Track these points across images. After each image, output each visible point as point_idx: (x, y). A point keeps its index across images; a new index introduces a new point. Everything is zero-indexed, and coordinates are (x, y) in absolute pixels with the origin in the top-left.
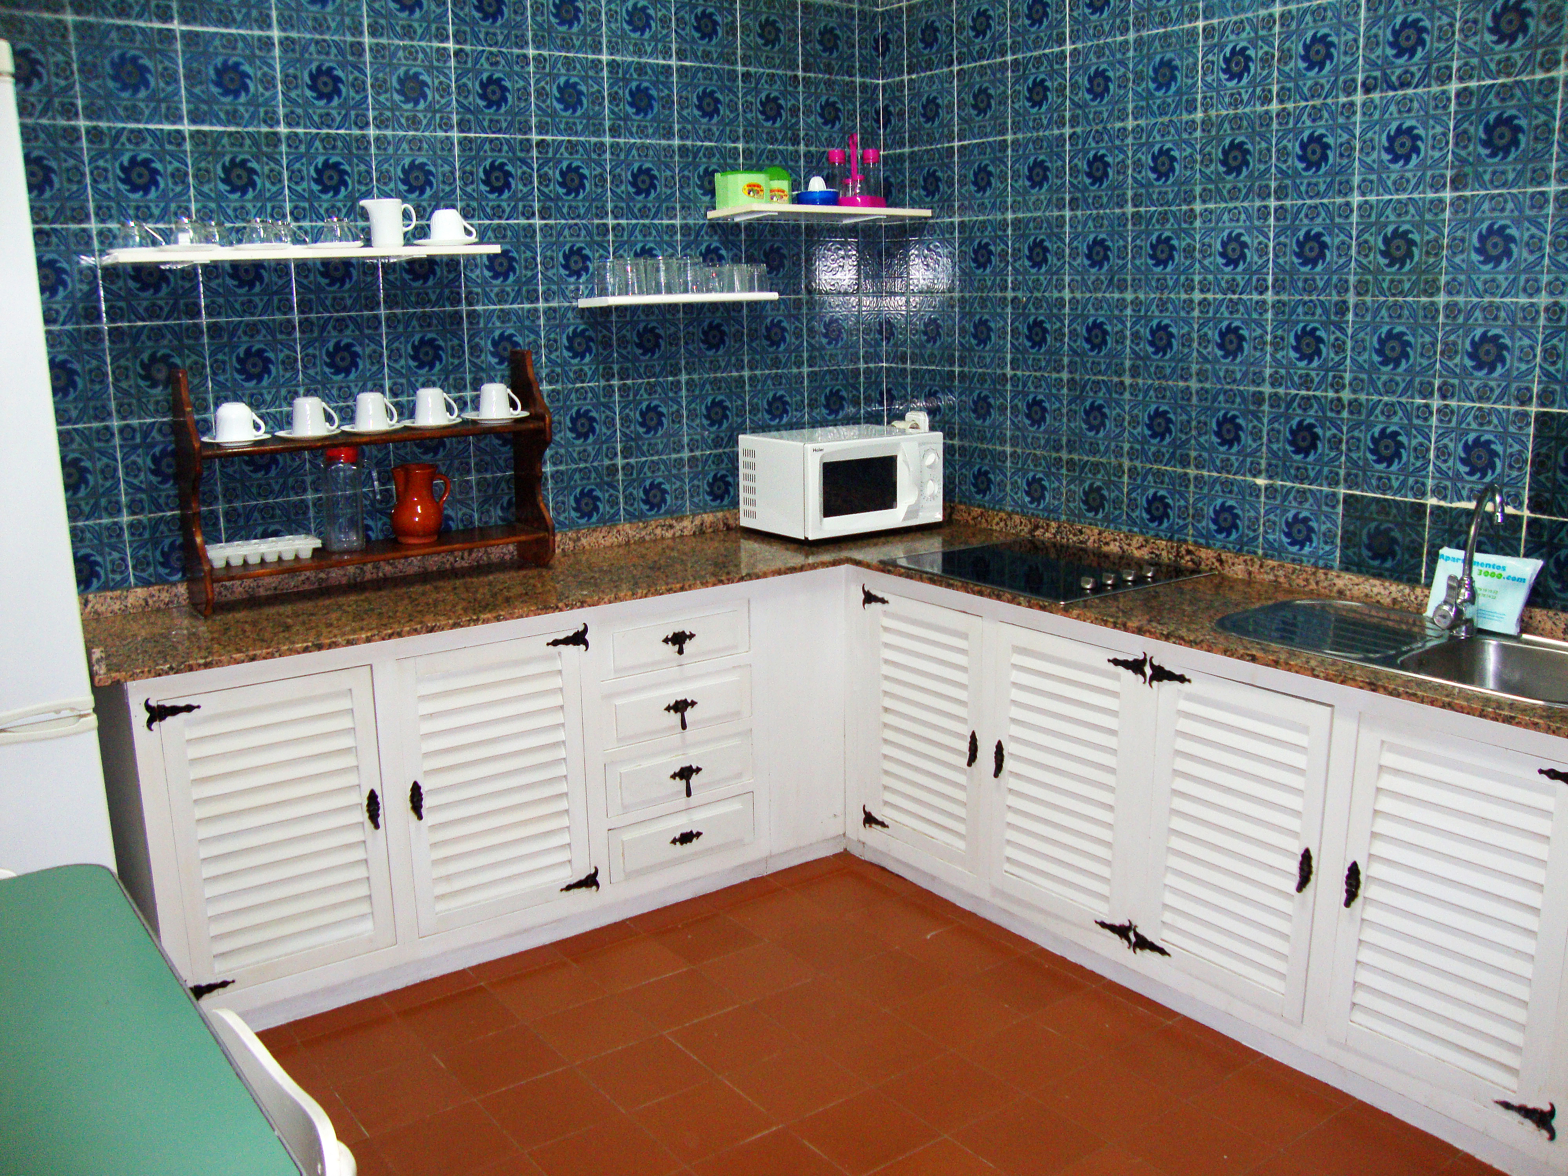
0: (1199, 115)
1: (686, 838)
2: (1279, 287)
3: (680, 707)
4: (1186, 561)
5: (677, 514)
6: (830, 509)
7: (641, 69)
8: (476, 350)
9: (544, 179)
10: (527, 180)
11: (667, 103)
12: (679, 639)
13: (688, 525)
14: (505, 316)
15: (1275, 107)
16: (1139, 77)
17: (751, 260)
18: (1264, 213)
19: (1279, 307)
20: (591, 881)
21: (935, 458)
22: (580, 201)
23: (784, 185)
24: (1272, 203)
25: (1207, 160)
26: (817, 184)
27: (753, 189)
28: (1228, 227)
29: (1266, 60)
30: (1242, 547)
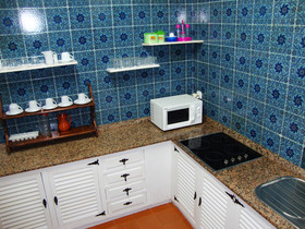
0: (272, 25)
1: (128, 203)
2: (291, 82)
3: (125, 176)
4: (259, 151)
5: (135, 118)
6: (170, 122)
7: (122, 8)
8: (79, 84)
9: (96, 39)
10: (91, 40)
11: (130, 16)
12: (124, 161)
13: (138, 121)
14: (87, 75)
15: (295, 25)
16: (256, 11)
17: (155, 55)
18: (288, 58)
19: (290, 87)
20: (103, 214)
21: (200, 108)
22: (106, 44)
23: (162, 36)
24: (291, 56)
25: (273, 39)
26: (172, 35)
27: (153, 38)
28: (278, 60)
29: (293, 10)
30: (274, 151)
